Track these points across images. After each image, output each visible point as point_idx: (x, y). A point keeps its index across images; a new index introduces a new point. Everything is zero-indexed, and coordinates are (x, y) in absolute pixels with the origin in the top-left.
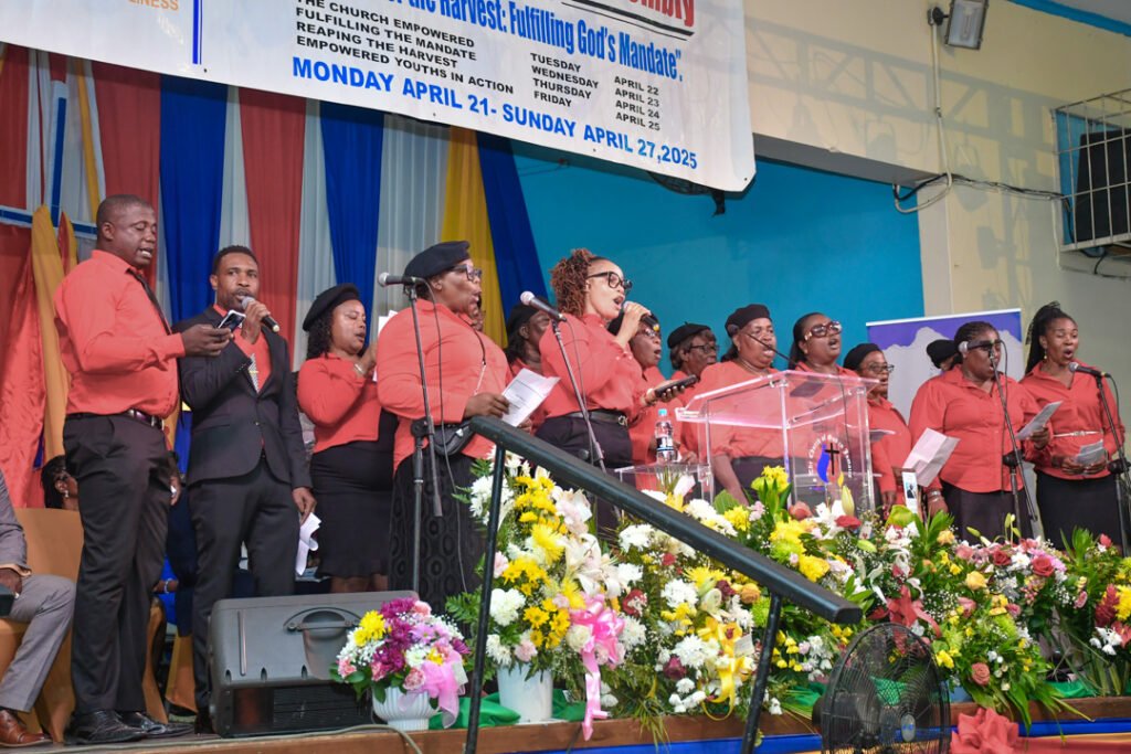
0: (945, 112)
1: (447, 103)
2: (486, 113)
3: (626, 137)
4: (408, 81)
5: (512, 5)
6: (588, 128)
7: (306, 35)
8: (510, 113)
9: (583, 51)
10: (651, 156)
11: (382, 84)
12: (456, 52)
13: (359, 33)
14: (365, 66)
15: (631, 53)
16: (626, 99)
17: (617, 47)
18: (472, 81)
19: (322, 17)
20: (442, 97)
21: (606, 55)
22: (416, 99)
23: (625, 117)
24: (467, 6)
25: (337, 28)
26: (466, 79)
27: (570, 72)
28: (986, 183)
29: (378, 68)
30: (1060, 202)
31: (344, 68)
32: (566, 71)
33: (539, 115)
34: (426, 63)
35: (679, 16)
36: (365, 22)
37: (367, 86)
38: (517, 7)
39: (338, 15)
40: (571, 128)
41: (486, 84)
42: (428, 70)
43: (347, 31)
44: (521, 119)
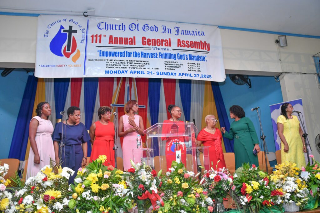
0: (282, 60)
1: (141, 74)
2: (152, 74)
3: (191, 74)
4: (131, 71)
5: (160, 53)
6: (180, 73)
7: (108, 66)
8: (158, 73)
9: (178, 59)
10: (198, 77)
11: (125, 72)
12: (145, 64)
13: (121, 64)
14: (121, 70)
15: (192, 58)
16: (191, 67)
17: (188, 57)
18: (148, 69)
19: (112, 62)
20: (140, 73)
21: (185, 59)
22: (133, 74)
23: (191, 70)
24: (148, 55)
25: (115, 64)
26: (147, 68)
27: (175, 63)
28: (295, 73)
29: (124, 70)
30: (317, 75)
31: (117, 71)
32: (173, 63)
33: (166, 73)
34: (137, 67)
35: (206, 49)
36: (122, 62)
37: (122, 73)
38: (161, 53)
39: (116, 62)
40: (175, 74)
41: (152, 69)
42: (137, 68)
43: (117, 64)
44: (161, 74)
